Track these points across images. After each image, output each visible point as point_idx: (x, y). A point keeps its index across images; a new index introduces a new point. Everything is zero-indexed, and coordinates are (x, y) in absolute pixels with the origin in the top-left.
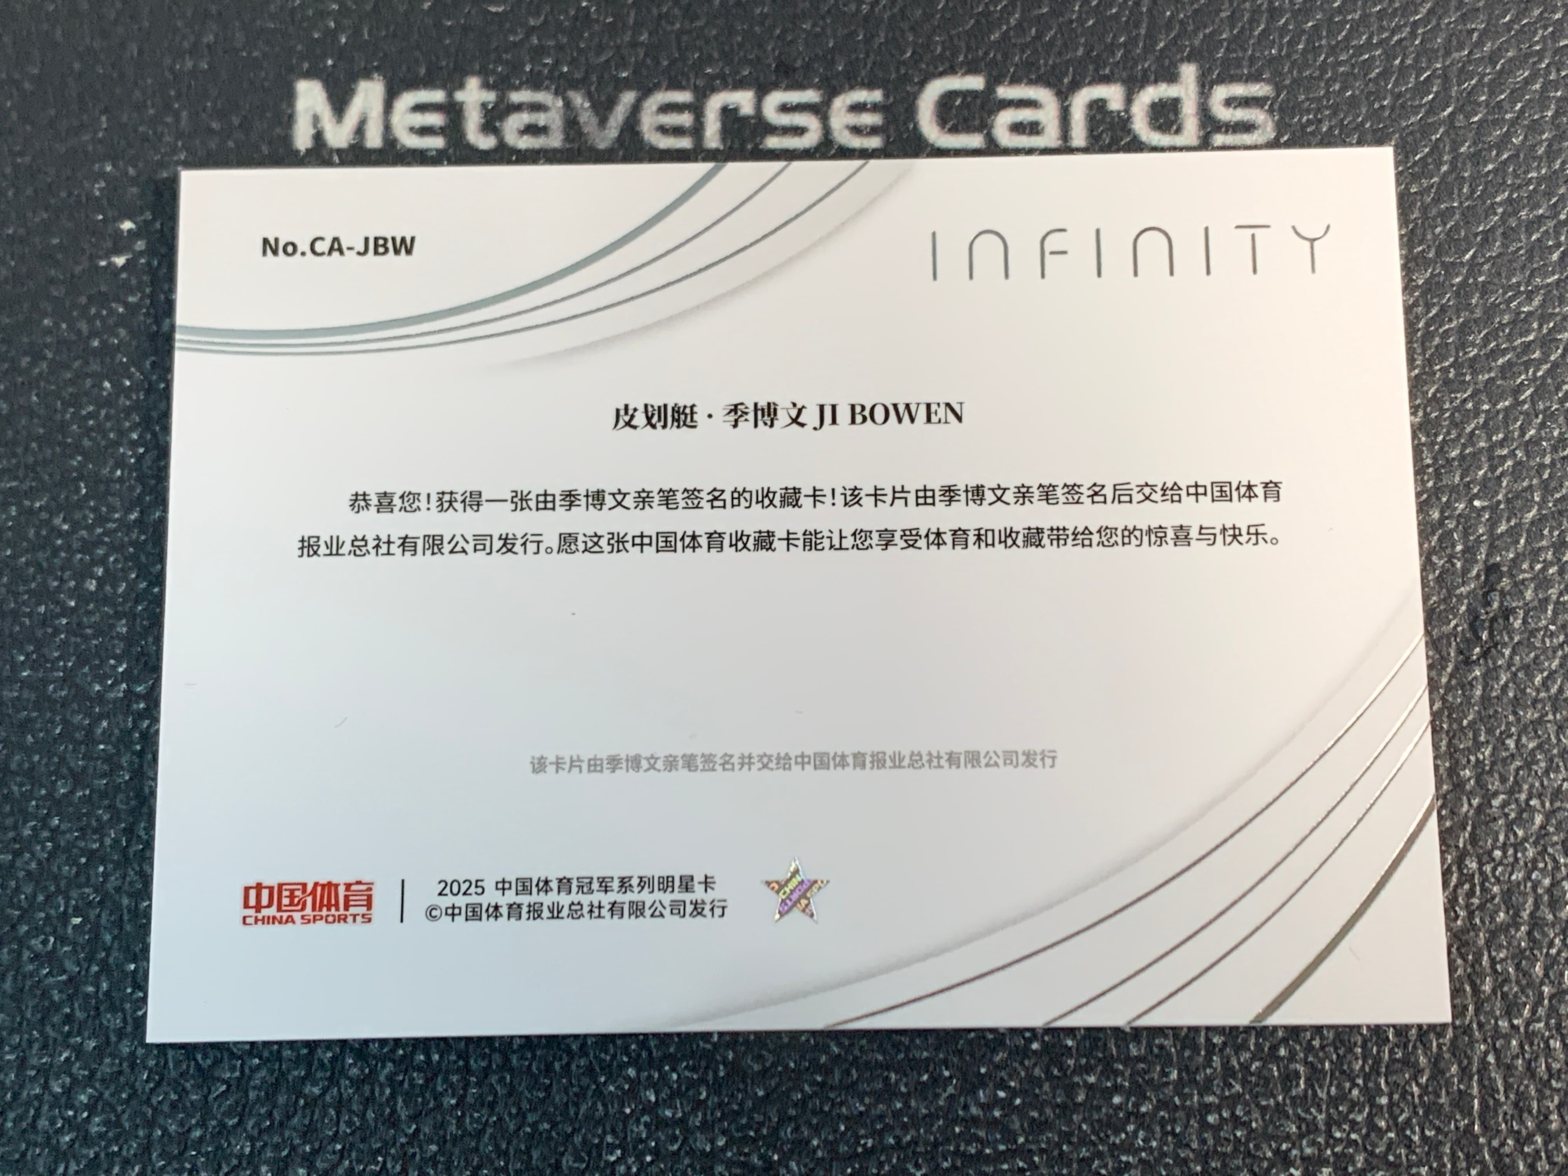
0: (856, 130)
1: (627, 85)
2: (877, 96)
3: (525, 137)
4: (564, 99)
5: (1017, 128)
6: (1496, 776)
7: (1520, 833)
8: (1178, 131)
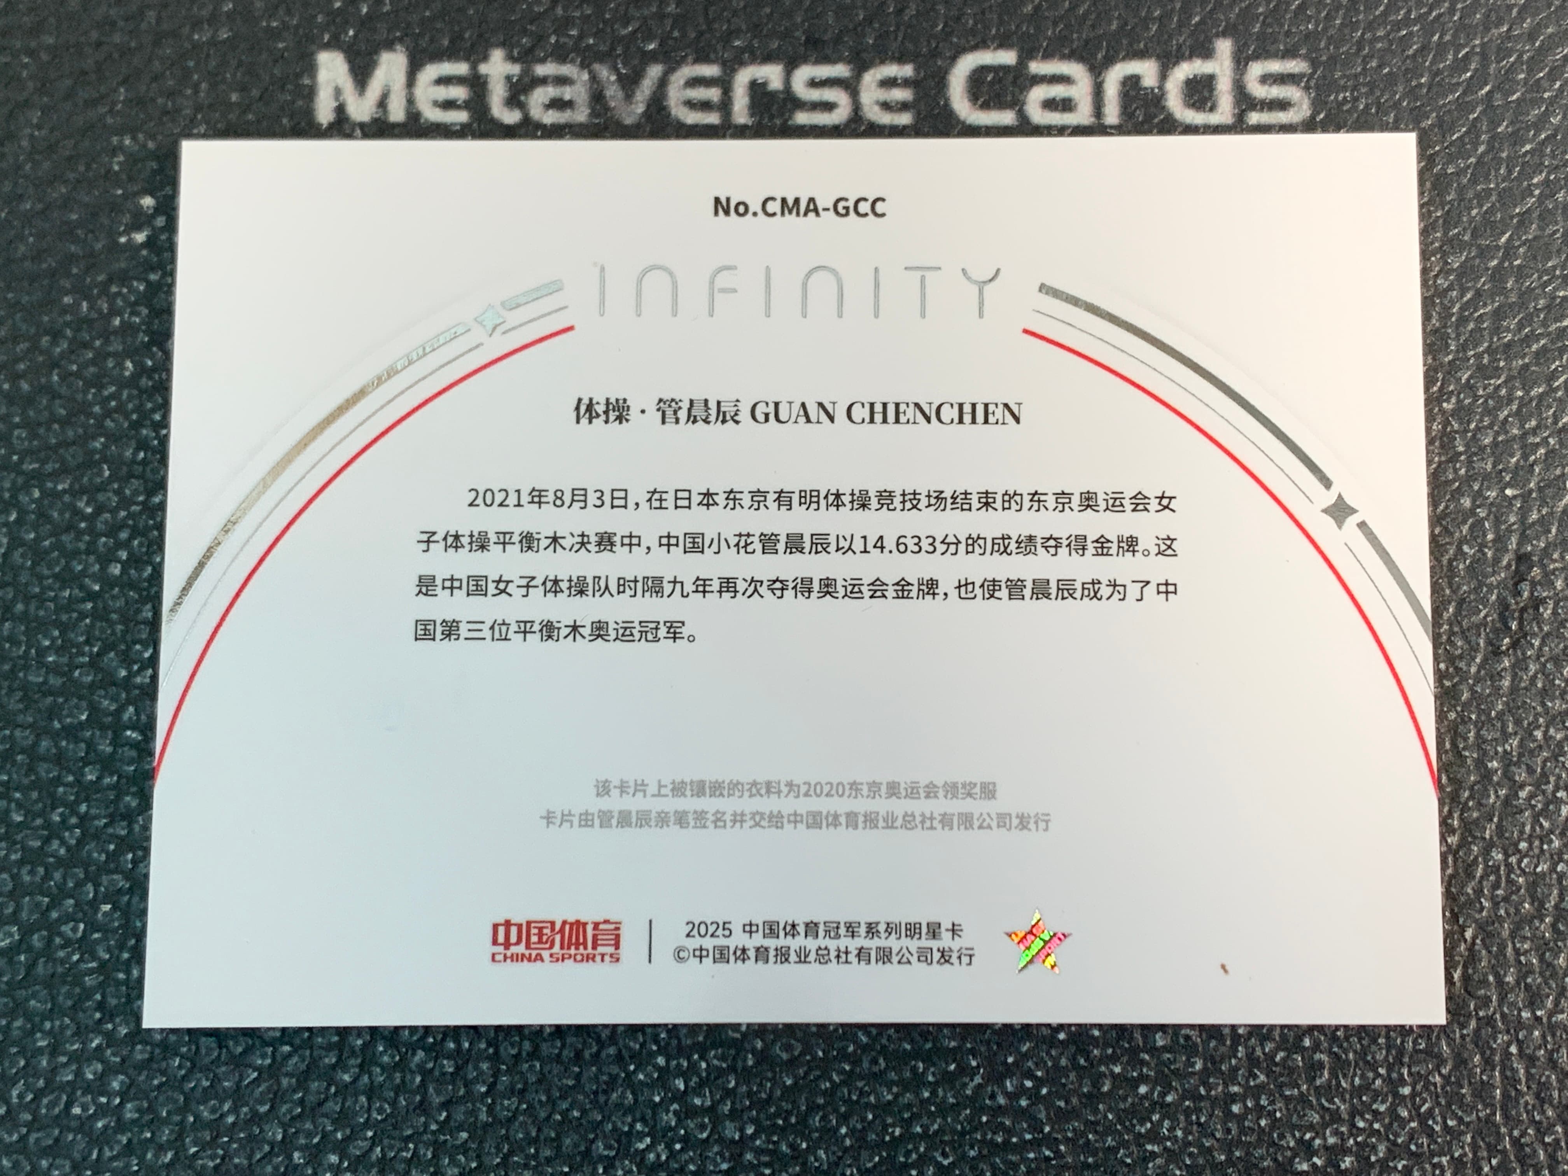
0: (886, 106)
1: (653, 57)
2: (907, 70)
3: (550, 112)
4: (590, 73)
5: (1050, 104)
6: (1524, 767)
7: (1546, 824)
8: (1212, 109)
